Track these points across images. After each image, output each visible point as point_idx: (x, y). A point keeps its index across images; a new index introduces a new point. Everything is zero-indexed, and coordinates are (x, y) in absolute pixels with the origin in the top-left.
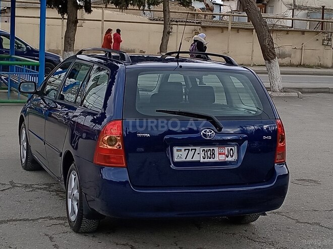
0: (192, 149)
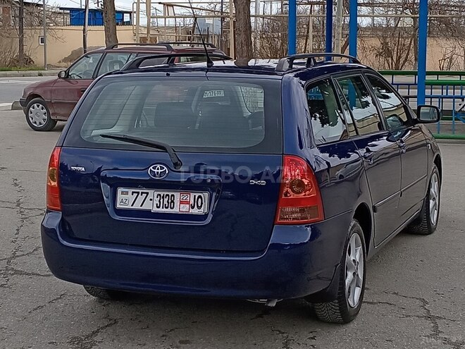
0: (142, 193)
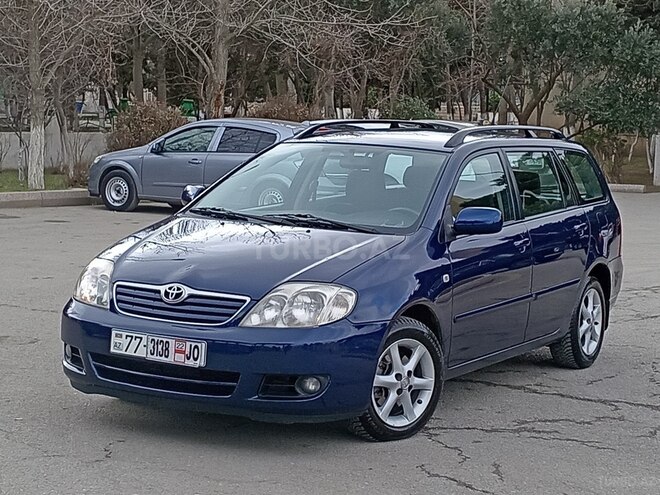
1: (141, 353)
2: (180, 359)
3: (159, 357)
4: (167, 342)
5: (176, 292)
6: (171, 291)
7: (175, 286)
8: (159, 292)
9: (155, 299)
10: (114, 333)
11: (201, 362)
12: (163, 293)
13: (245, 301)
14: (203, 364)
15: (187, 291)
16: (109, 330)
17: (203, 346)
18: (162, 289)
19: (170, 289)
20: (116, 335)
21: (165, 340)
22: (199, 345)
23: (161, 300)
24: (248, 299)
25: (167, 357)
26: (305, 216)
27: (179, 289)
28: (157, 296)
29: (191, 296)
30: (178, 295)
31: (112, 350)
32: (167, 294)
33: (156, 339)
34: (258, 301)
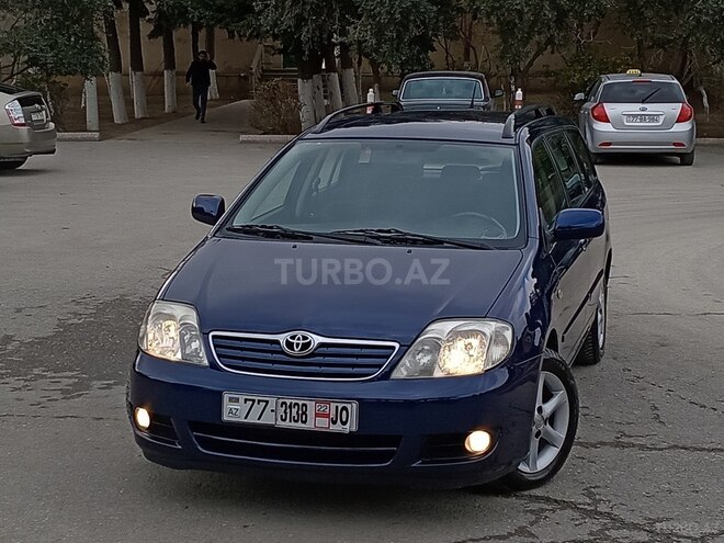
1: (268, 419)
2: (322, 424)
3: (293, 424)
4: (303, 405)
5: (301, 342)
6: (295, 341)
7: (300, 334)
8: (277, 342)
9: (273, 352)
10: (226, 397)
11: (351, 426)
12: (283, 344)
13: (394, 348)
14: (354, 429)
15: (317, 339)
16: (219, 395)
17: (353, 407)
18: (282, 338)
19: (293, 338)
20: (231, 400)
21: (300, 403)
22: (349, 406)
23: (283, 352)
24: (397, 346)
25: (304, 422)
26: (389, 232)
27: (305, 338)
28: (275, 347)
29: (322, 345)
30: (306, 346)
31: (226, 418)
32: (290, 345)
33: (288, 402)
34: (409, 346)
